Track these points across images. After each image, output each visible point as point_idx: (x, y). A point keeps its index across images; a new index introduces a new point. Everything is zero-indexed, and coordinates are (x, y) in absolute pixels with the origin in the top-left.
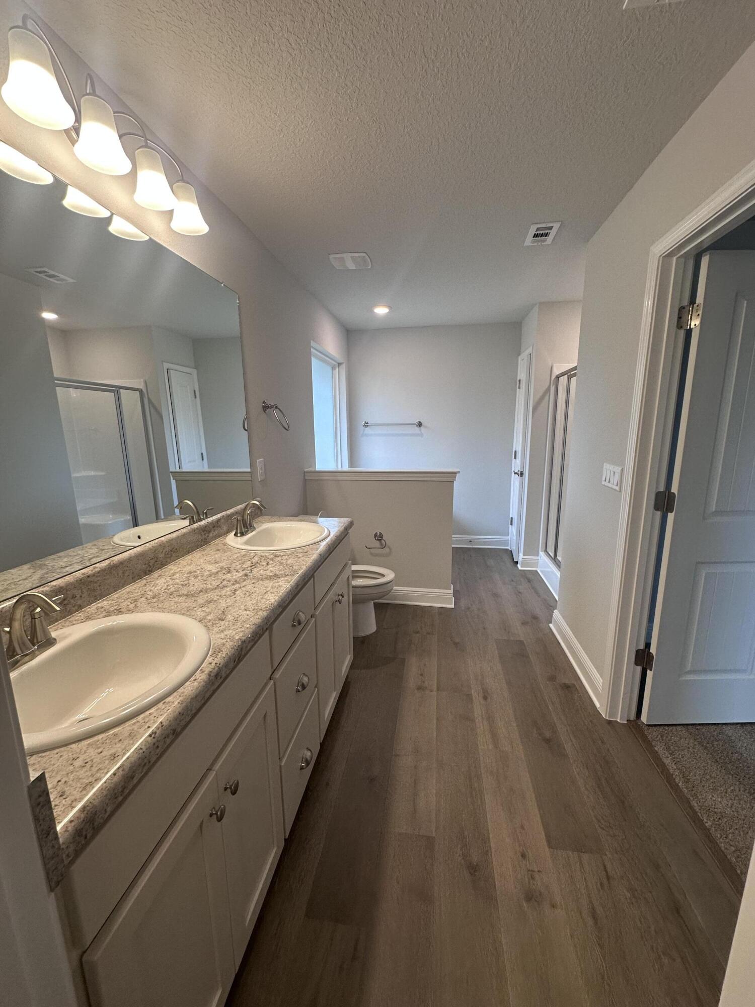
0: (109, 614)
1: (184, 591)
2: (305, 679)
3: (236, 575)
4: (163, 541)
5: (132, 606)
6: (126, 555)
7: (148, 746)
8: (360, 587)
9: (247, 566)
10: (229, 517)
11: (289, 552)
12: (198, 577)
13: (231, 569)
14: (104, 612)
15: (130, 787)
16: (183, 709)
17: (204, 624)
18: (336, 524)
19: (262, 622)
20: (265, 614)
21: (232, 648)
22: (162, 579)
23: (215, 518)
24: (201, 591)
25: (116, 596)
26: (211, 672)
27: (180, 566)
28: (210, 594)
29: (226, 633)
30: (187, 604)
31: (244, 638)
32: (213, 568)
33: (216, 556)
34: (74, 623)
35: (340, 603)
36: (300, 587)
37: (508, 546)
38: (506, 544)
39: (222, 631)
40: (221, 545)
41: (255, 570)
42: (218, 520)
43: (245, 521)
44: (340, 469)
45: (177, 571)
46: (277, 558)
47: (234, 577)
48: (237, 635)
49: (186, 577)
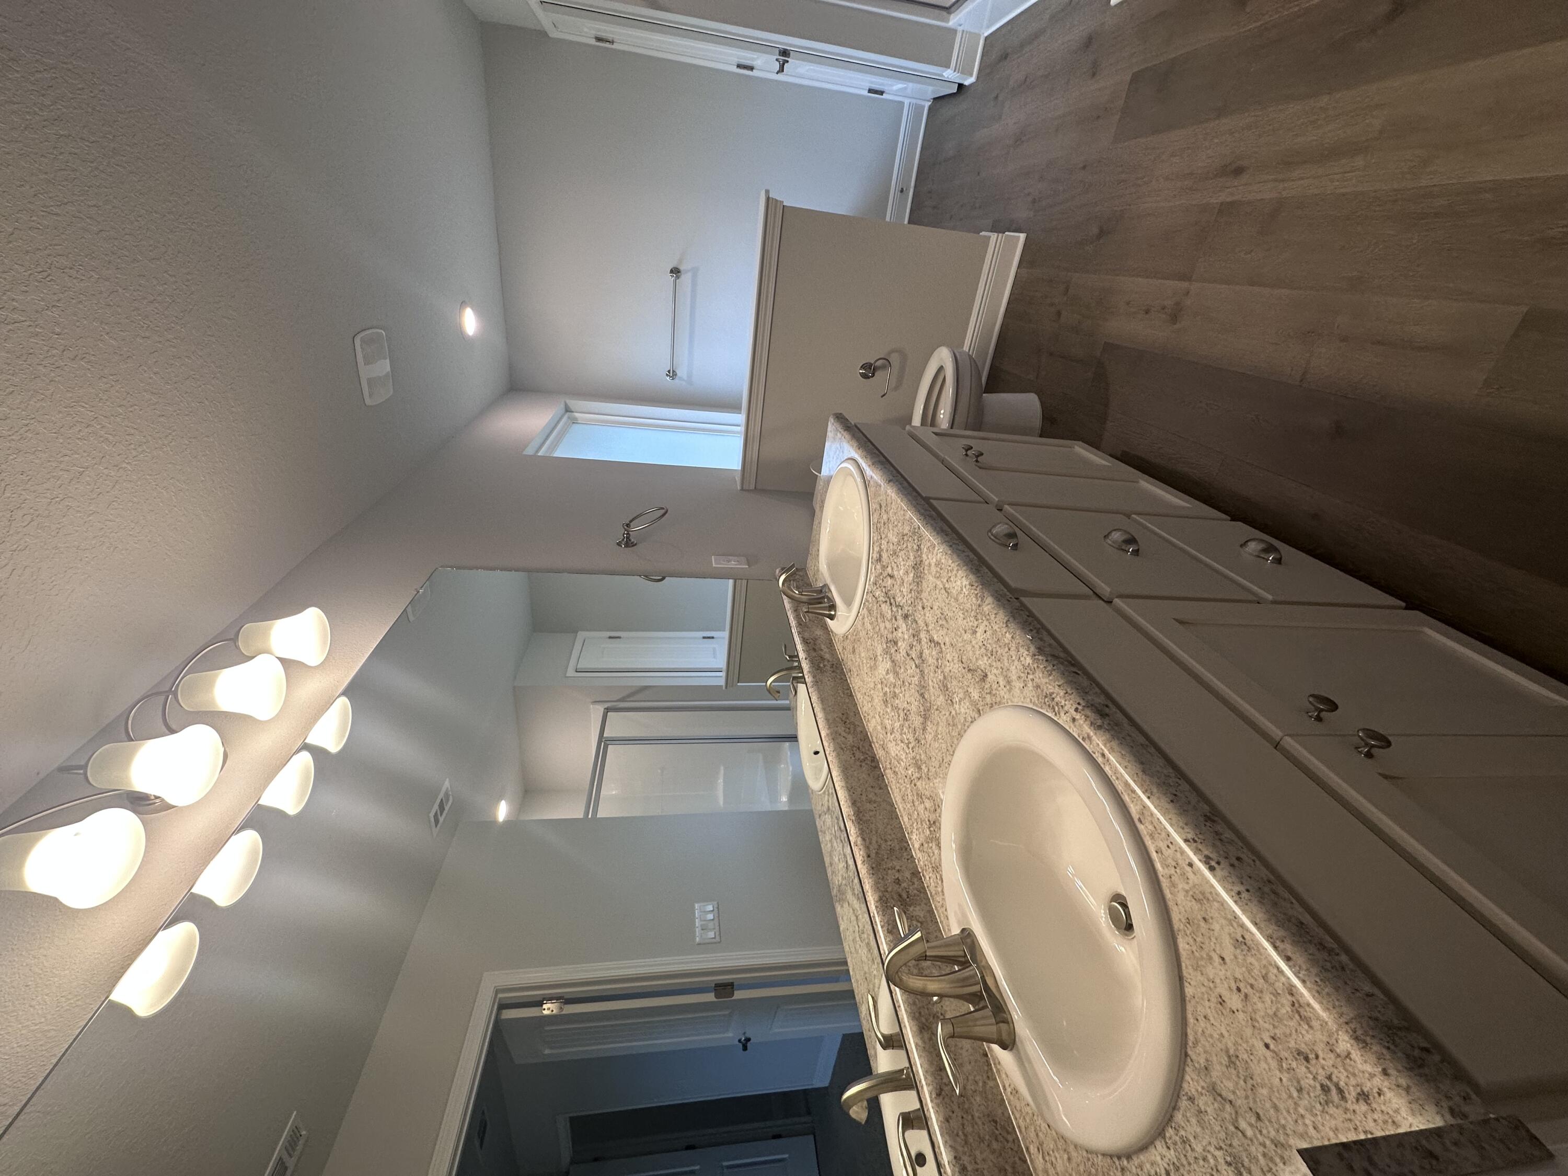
0: (934, 840)
1: (917, 721)
2: (1117, 536)
3: (903, 632)
4: (827, 735)
5: (928, 804)
6: (842, 794)
7: (1234, 879)
8: (954, 416)
9: (889, 612)
10: (800, 624)
11: (875, 536)
12: (895, 693)
13: (890, 636)
14: (930, 845)
15: (1320, 932)
16: (1165, 794)
17: (987, 708)
18: (836, 445)
19: (1004, 608)
20: (989, 600)
21: (1050, 675)
22: (888, 746)
23: (800, 647)
24: (922, 695)
25: (906, 819)
26: (1092, 724)
27: (872, 714)
28: (930, 683)
29: (1014, 678)
30: (941, 724)
31: (1032, 649)
32: (884, 665)
33: (863, 655)
34: (940, 889)
35: (982, 454)
36: (946, 528)
37: (923, 107)
38: (919, 108)
39: (1009, 682)
40: (846, 643)
41: (898, 599)
42: (805, 641)
43: (810, 599)
44: (742, 429)
45: (879, 720)
46: (883, 559)
47: (906, 637)
48: (1022, 659)
49: (893, 710)
